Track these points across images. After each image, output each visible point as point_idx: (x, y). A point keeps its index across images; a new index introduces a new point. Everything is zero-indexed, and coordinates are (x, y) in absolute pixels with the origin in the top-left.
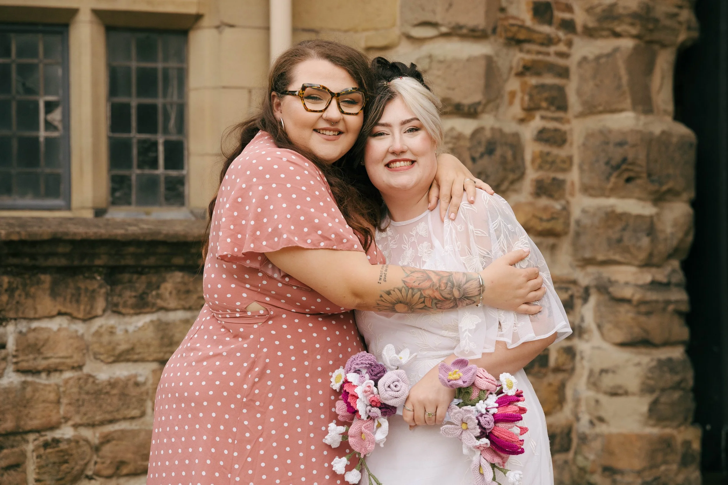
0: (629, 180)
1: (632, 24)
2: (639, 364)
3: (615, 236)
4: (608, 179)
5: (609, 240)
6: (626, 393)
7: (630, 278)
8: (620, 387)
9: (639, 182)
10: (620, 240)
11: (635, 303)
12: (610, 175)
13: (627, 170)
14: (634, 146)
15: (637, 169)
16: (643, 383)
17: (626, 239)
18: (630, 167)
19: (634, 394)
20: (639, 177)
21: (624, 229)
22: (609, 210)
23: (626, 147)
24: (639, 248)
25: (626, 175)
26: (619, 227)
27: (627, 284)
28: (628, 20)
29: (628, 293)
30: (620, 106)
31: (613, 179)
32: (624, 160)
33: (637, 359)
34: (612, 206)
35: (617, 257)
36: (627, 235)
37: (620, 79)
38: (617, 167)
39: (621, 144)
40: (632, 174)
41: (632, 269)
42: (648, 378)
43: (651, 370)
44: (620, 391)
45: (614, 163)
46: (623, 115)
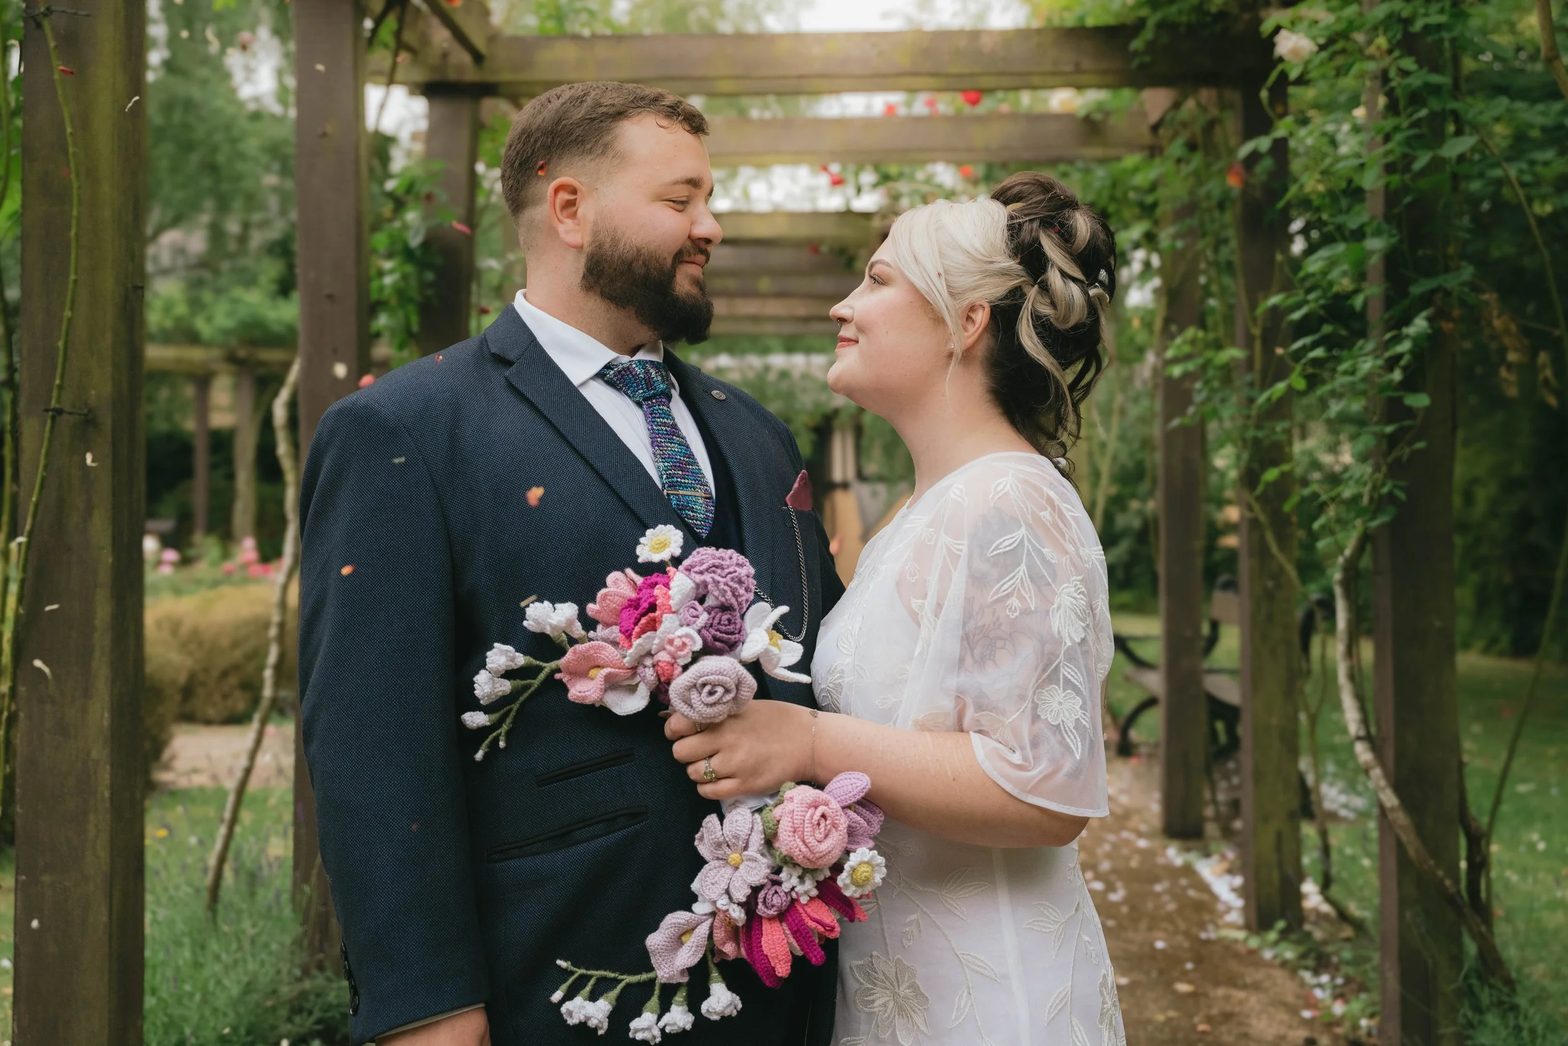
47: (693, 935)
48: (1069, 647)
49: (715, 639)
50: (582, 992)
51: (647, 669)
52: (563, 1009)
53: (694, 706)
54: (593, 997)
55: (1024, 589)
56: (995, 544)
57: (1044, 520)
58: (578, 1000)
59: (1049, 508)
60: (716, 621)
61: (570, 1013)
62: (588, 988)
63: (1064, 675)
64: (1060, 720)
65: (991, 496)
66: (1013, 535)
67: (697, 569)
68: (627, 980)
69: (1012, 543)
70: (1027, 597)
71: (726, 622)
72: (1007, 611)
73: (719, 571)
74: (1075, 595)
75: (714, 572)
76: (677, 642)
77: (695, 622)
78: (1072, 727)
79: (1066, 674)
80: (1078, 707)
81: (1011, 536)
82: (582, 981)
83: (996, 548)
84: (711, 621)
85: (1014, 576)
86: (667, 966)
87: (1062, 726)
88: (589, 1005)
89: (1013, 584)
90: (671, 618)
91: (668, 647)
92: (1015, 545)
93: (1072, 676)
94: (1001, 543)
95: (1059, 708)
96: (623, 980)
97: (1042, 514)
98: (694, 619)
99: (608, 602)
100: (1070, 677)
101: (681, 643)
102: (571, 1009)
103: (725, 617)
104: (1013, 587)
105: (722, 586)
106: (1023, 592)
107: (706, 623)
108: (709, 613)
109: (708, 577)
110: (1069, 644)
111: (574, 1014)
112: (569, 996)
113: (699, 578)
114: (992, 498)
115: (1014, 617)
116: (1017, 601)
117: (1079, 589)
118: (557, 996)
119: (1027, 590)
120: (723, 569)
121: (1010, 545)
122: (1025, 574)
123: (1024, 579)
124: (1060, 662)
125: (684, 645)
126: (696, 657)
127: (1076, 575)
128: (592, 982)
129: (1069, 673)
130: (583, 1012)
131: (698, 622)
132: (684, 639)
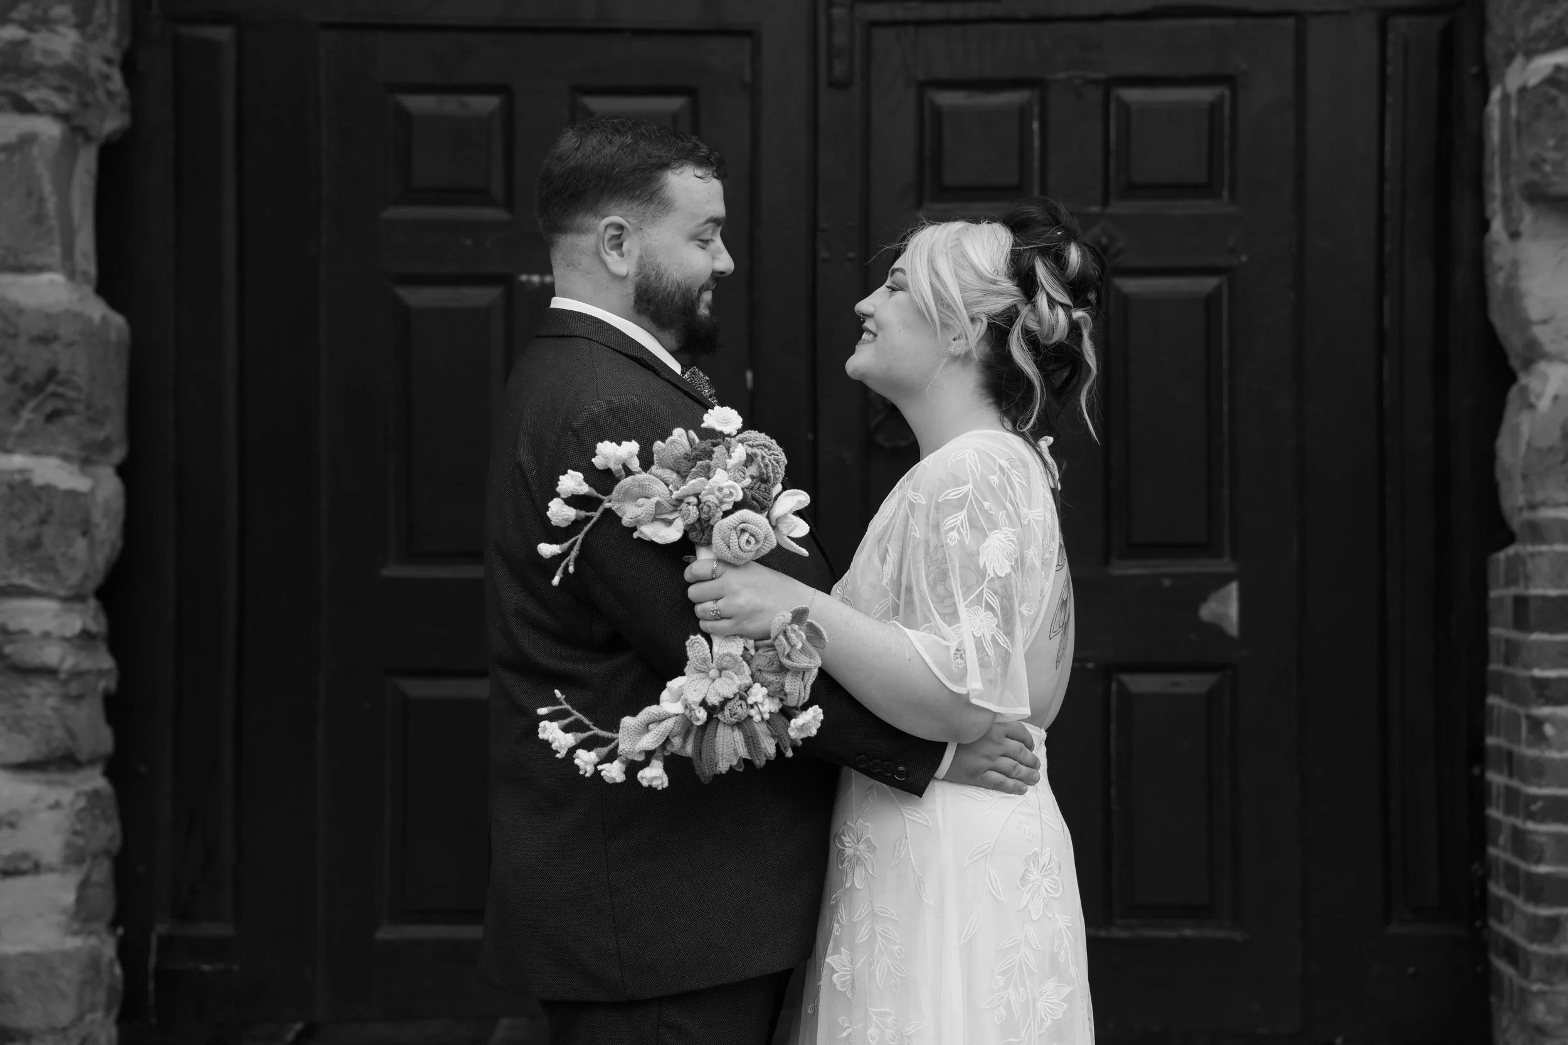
0: (53, 416)
1: (61, 90)
2: (56, 806)
3: (28, 534)
4: (15, 412)
5: (11, 542)
6: (37, 868)
7: (51, 625)
8: (25, 856)
9: (70, 420)
10: (35, 544)
11: (62, 676)
12: (22, 403)
13: (55, 395)
14: (70, 345)
15: (71, 394)
16: (69, 845)
17: (47, 540)
18: (61, 390)
19: (51, 869)
20: (71, 412)
21: (43, 521)
22: (18, 478)
23: (56, 346)
24: (73, 560)
25: (49, 408)
26: (33, 516)
27: (46, 635)
28: (54, 79)
29: (51, 655)
30: (39, 260)
31: (26, 415)
32: (52, 374)
33: (52, 795)
34: (22, 471)
35: (27, 581)
36: (49, 533)
37: (41, 201)
38: (38, 388)
39: (45, 339)
40: (60, 404)
41: (52, 605)
42: (76, 833)
43: (80, 815)
44: (25, 865)
45: (29, 378)
46: (45, 278)
47: (660, 726)
48: (992, 577)
49: (754, 498)
50: (560, 721)
51: (691, 507)
52: (542, 724)
53: (731, 548)
54: (566, 729)
55: (963, 528)
56: (945, 493)
57: (992, 482)
58: (555, 725)
59: (998, 473)
60: (757, 486)
61: (545, 728)
62: (566, 721)
63: (986, 599)
64: (981, 633)
65: (950, 459)
66: (961, 488)
67: (750, 443)
68: (596, 732)
69: (959, 494)
70: (964, 534)
71: (764, 490)
72: (948, 540)
73: (766, 450)
74: (1004, 540)
75: (762, 449)
76: (726, 491)
77: (742, 481)
78: (989, 641)
79: (988, 599)
80: (994, 626)
81: (959, 488)
82: (563, 714)
83: (946, 495)
84: (753, 485)
85: (956, 517)
86: (630, 743)
87: (982, 637)
88: (560, 734)
89: (955, 522)
90: (722, 473)
91: (718, 493)
92: (961, 495)
93: (992, 600)
94: (950, 493)
95: (981, 624)
96: (593, 730)
97: (992, 477)
98: (742, 479)
99: (673, 446)
100: (990, 601)
101: (728, 493)
102: (547, 727)
103: (763, 486)
104: (955, 524)
105: (767, 461)
106: (961, 529)
107: (749, 486)
108: (753, 480)
109: (758, 452)
110: (992, 575)
111: (547, 732)
112: (551, 717)
113: (750, 450)
114: (951, 461)
115: (952, 544)
116: (957, 534)
117: (1008, 537)
118: (542, 711)
119: (965, 529)
120: (769, 450)
121: (957, 495)
122: (965, 517)
123: (964, 521)
124: (983, 589)
125: (731, 493)
126: (737, 506)
127: (1009, 527)
128: (571, 719)
129: (990, 598)
130: (554, 735)
131: (743, 482)
132: (732, 490)
